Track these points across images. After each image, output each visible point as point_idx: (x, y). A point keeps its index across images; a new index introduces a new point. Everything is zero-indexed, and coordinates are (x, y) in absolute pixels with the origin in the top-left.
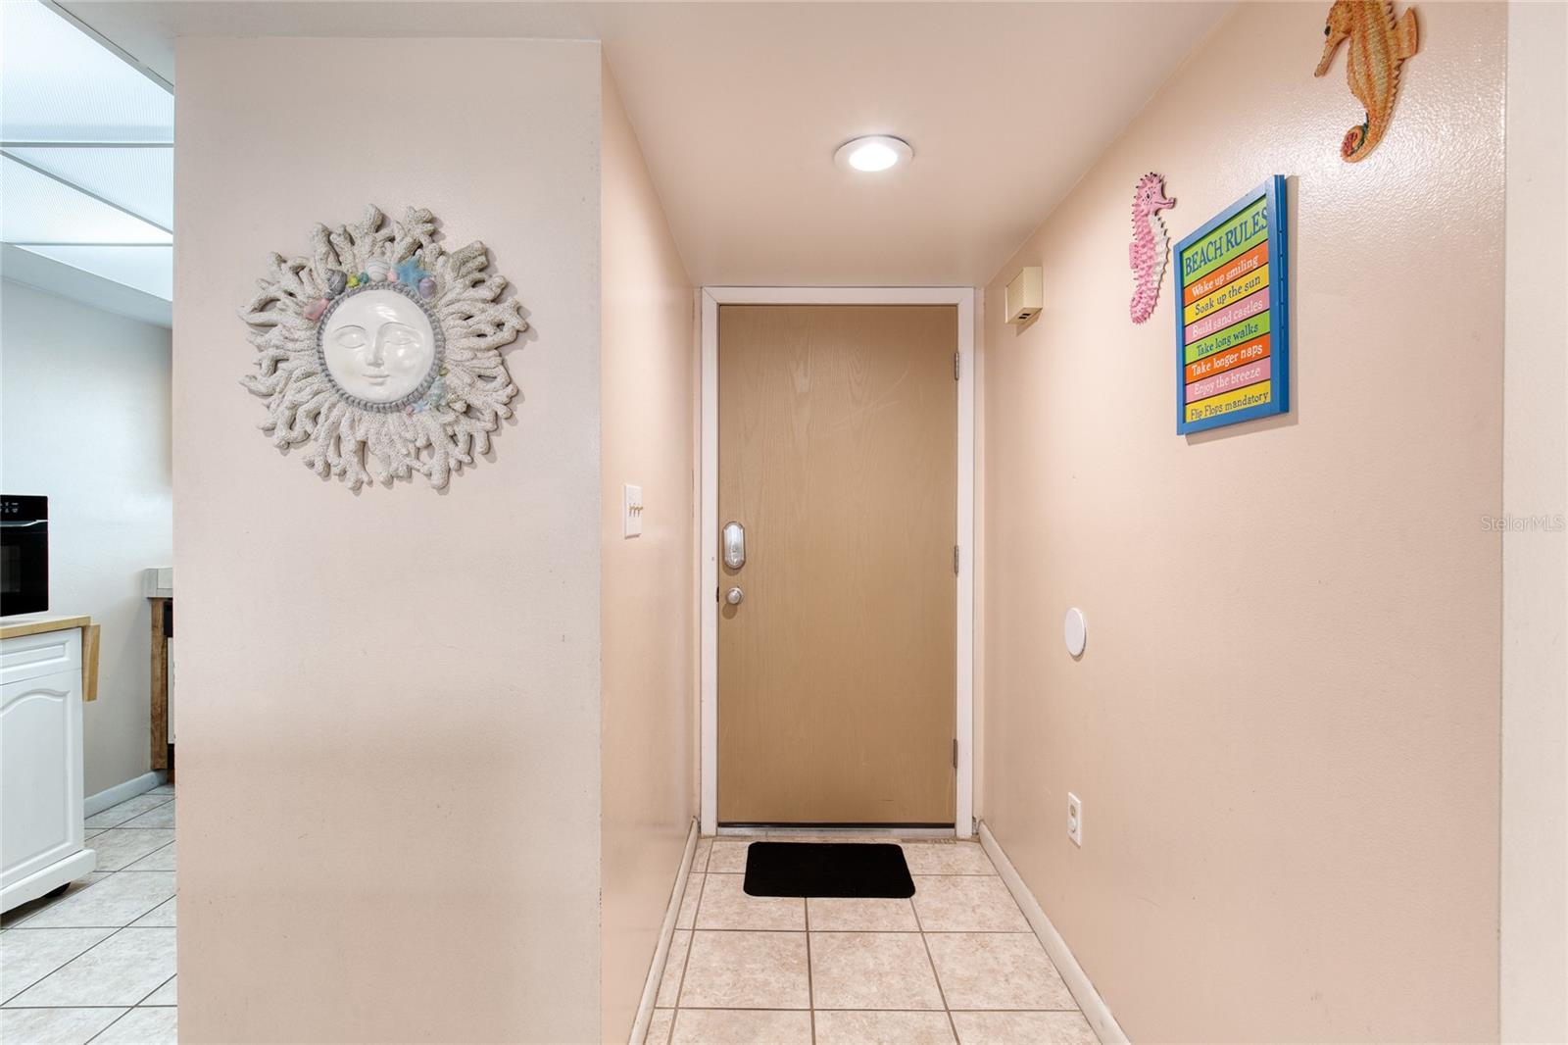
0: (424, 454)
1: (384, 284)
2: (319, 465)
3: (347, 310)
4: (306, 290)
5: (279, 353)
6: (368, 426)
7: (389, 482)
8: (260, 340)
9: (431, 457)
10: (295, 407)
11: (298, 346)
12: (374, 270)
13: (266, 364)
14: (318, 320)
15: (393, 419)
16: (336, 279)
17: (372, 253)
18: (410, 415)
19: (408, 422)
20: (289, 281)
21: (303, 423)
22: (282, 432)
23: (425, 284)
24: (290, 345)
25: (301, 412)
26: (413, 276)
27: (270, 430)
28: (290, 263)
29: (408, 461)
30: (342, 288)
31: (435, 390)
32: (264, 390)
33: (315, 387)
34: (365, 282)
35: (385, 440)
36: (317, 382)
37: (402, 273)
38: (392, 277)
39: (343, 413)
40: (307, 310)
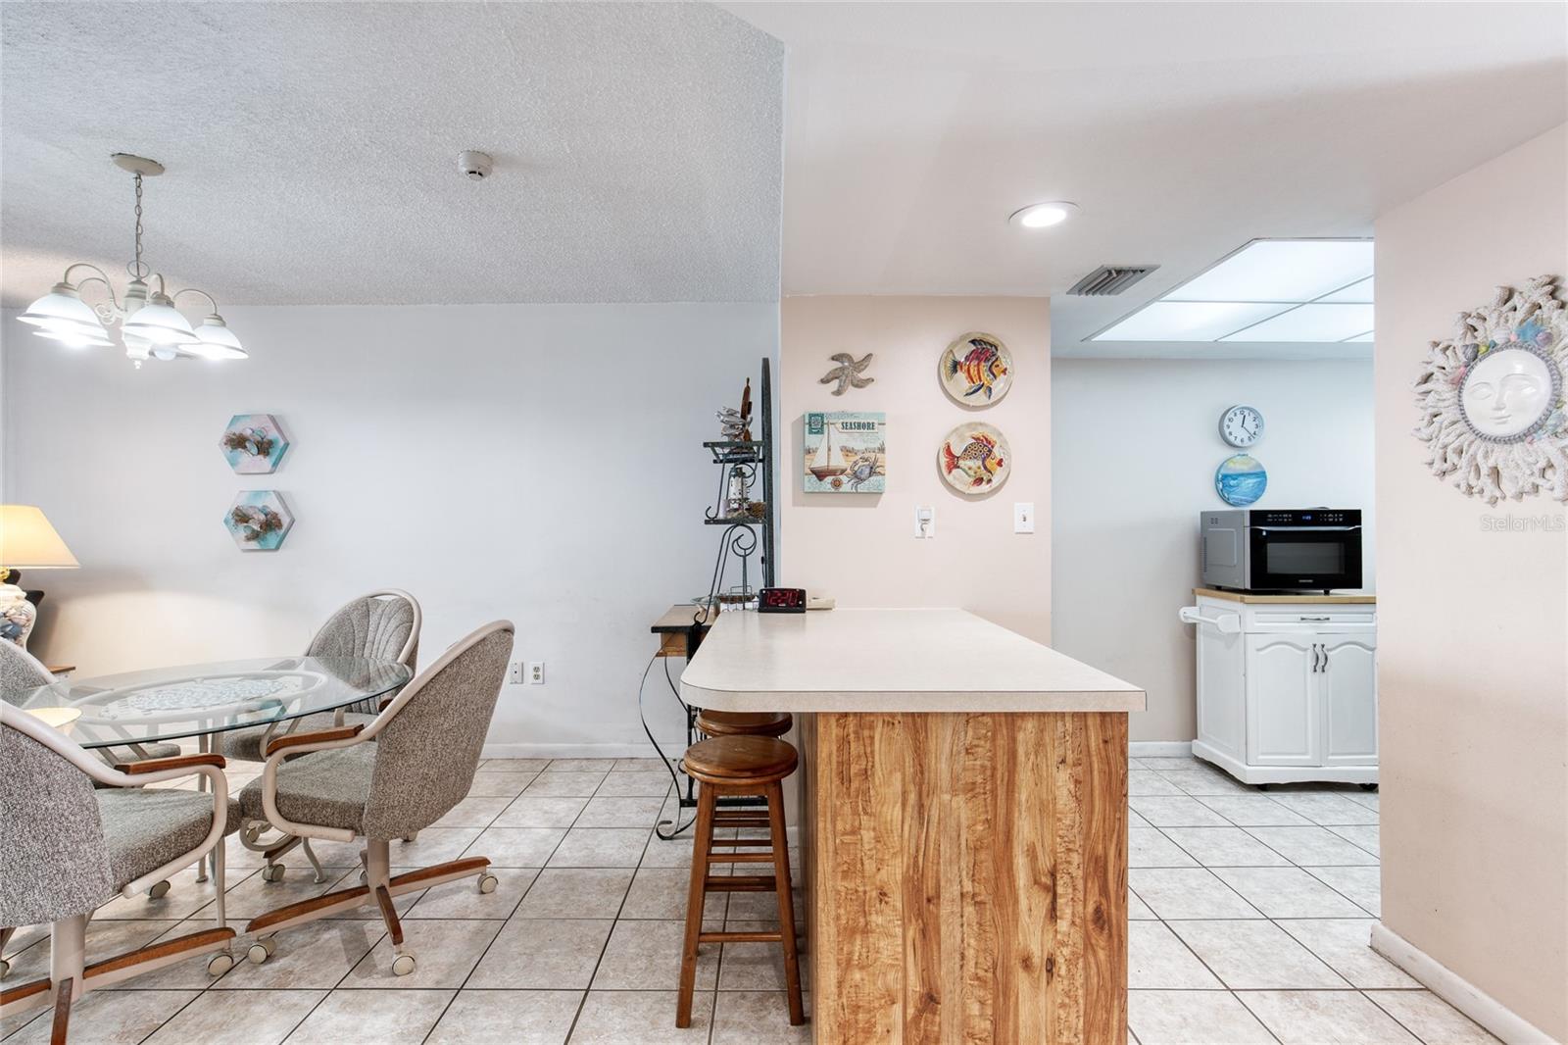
0: (1549, 473)
1: (1508, 345)
2: (1463, 487)
3: (1481, 369)
4: (1450, 363)
5: (1435, 410)
6: (1499, 456)
7: (1520, 495)
8: (1422, 404)
9: (1555, 474)
10: (1445, 447)
11: (1446, 403)
12: (1498, 337)
13: (1427, 418)
14: (1459, 383)
15: (1518, 447)
16: (1470, 351)
17: (1498, 323)
18: (1531, 443)
19: (1531, 449)
20: (1440, 360)
21: (1452, 457)
22: (1438, 465)
23: (1541, 336)
24: (1441, 404)
25: (1449, 450)
26: (1530, 333)
27: (1431, 464)
28: (1441, 346)
29: (1532, 479)
30: (1475, 356)
31: (1551, 422)
32: (1426, 438)
33: (1458, 432)
34: (1493, 347)
35: (1513, 464)
36: (1461, 427)
37: (1522, 333)
38: (1513, 338)
39: (1479, 448)
40: (1450, 377)
